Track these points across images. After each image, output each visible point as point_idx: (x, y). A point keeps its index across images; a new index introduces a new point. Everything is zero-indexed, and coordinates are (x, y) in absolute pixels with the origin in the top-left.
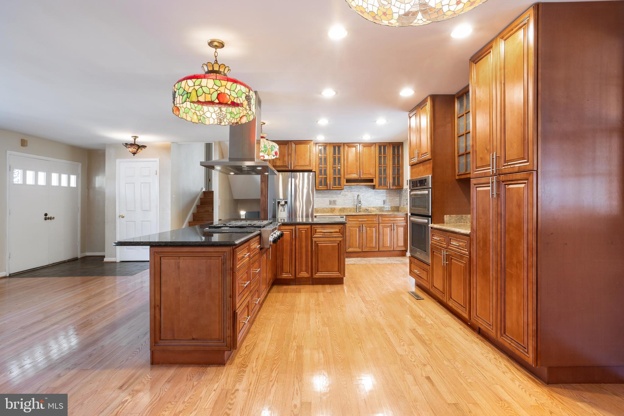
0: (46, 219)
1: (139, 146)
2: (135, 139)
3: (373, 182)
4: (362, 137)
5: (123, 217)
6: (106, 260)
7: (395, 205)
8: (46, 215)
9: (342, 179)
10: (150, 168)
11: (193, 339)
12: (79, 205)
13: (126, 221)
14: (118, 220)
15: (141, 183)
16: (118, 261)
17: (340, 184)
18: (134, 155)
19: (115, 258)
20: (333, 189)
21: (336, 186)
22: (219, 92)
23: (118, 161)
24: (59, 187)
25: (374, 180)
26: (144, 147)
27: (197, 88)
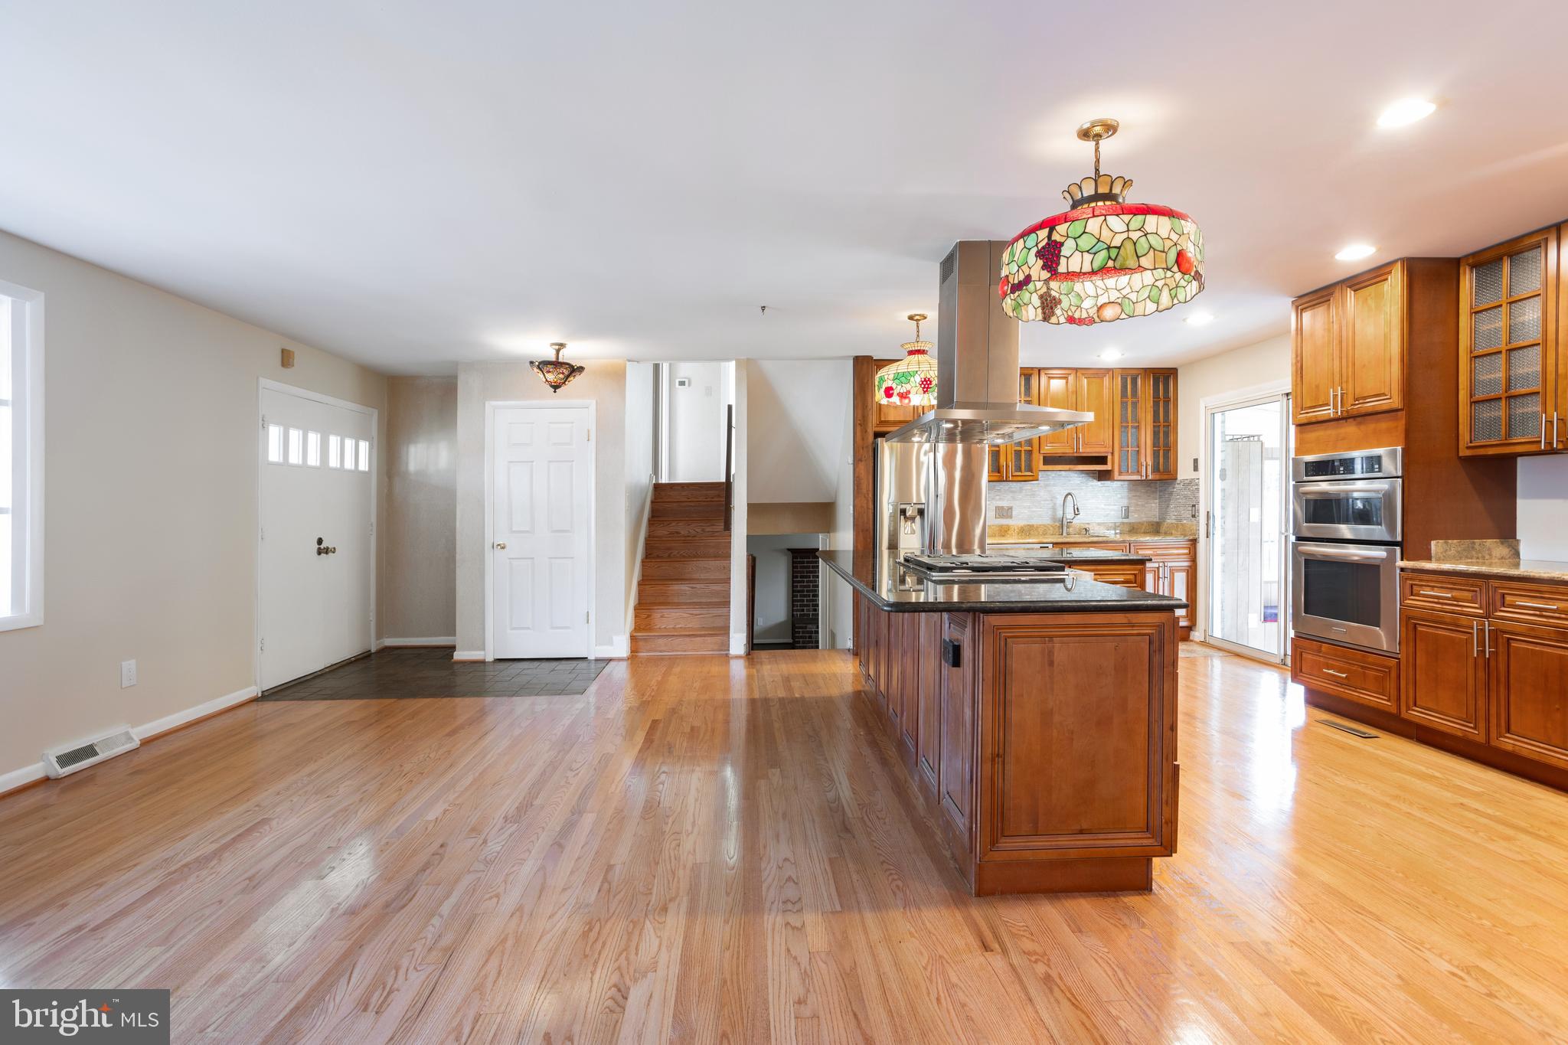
0: (320, 552)
1: (572, 366)
2: (558, 351)
3: (1106, 463)
4: (1099, 356)
5: (503, 548)
6: (458, 655)
7: (1151, 519)
8: (320, 541)
9: (1035, 455)
10: (572, 423)
11: (1081, 832)
12: (374, 519)
13: (510, 559)
14: (489, 555)
15: (550, 462)
16: (490, 658)
17: (1030, 469)
18: (555, 392)
19: (482, 653)
20: (1015, 479)
21: (1021, 471)
22: (1179, 248)
23: (490, 405)
24: (341, 470)
25: (1109, 458)
26: (581, 369)
27: (1135, 236)
